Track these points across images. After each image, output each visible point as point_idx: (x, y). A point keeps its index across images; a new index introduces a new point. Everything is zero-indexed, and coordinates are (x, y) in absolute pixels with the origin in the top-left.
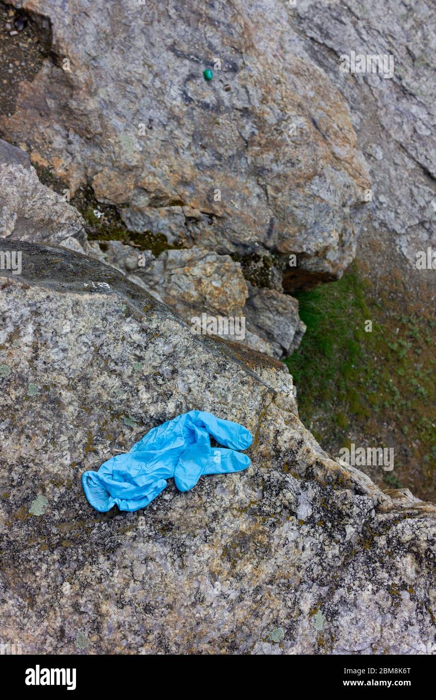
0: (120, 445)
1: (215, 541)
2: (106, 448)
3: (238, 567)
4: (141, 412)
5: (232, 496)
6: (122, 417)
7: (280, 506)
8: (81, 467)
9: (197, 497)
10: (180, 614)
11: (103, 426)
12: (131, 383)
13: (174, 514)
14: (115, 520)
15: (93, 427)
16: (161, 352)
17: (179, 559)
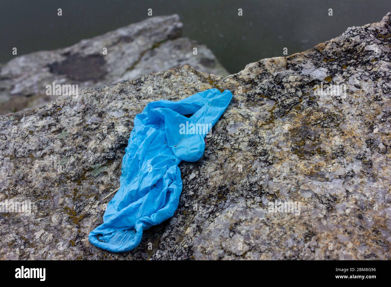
0: (106, 191)
1: (277, 155)
2: (93, 204)
3: (328, 149)
4: (99, 154)
5: (248, 121)
6: (87, 174)
7: (297, 90)
8: (83, 237)
9: (220, 153)
10: (327, 228)
11: (75, 194)
12: (67, 148)
13: (215, 179)
14: (164, 239)
15: (64, 202)
16: (74, 112)
17: (263, 197)
